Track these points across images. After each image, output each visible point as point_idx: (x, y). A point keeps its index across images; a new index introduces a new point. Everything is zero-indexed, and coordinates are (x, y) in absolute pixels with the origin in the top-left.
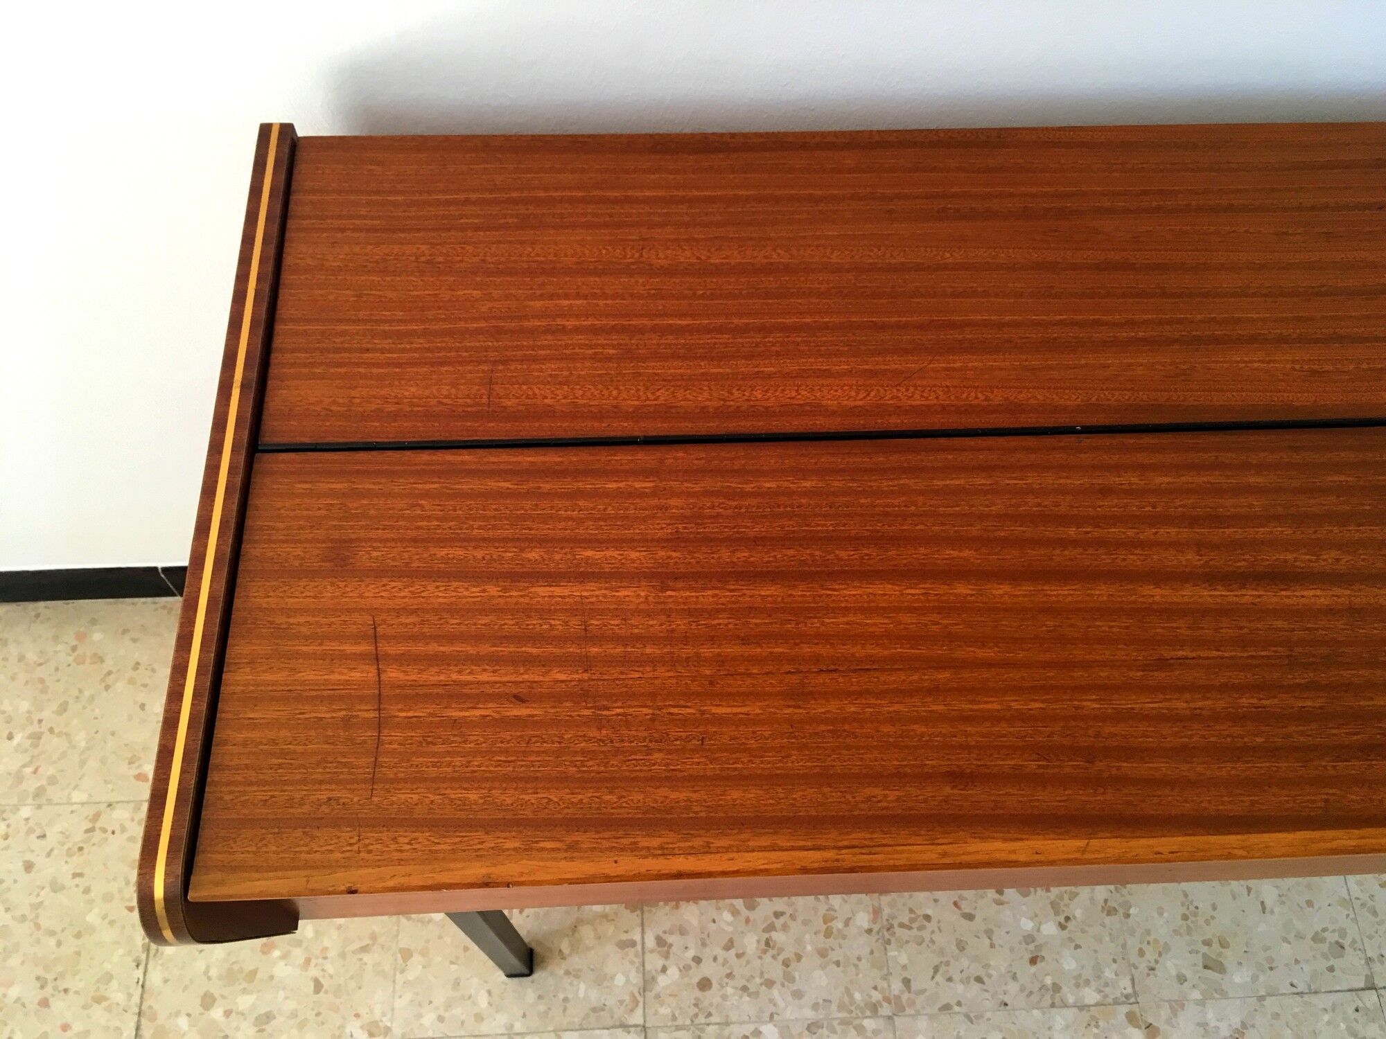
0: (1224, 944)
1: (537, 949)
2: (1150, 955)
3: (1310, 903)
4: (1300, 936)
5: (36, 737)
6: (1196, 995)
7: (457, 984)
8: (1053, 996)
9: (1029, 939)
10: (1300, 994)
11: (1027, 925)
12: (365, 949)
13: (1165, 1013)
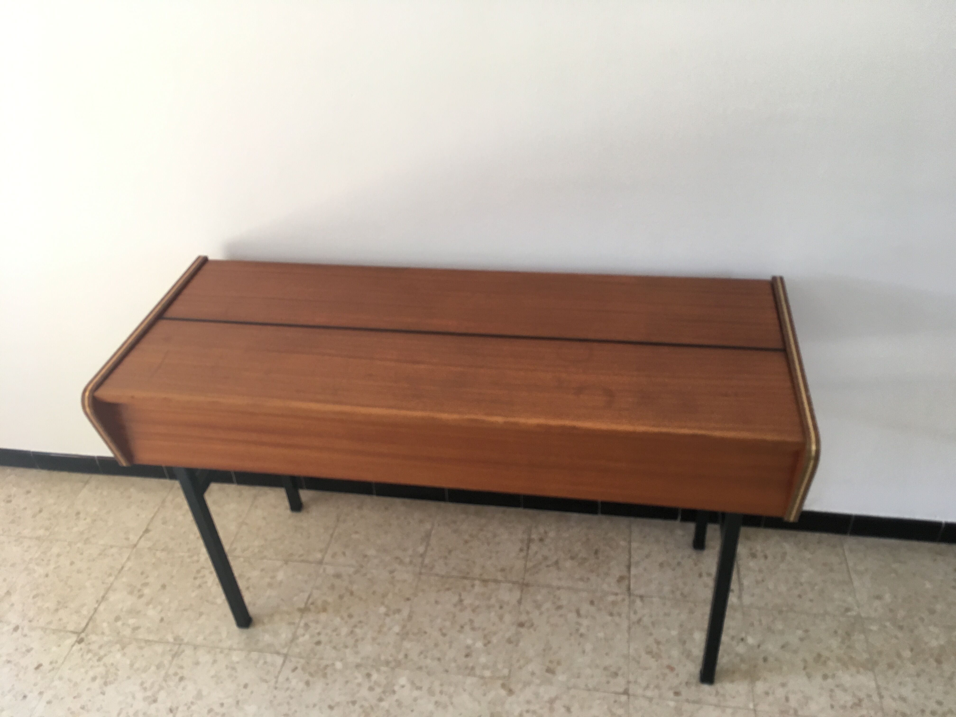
0: (559, 663)
1: (254, 619)
2: (522, 662)
3: (607, 654)
4: (597, 666)
5: (94, 521)
6: (538, 681)
7: (217, 628)
8: (471, 671)
9: (468, 647)
10: (589, 690)
11: (469, 642)
12: (185, 610)
13: (520, 686)
